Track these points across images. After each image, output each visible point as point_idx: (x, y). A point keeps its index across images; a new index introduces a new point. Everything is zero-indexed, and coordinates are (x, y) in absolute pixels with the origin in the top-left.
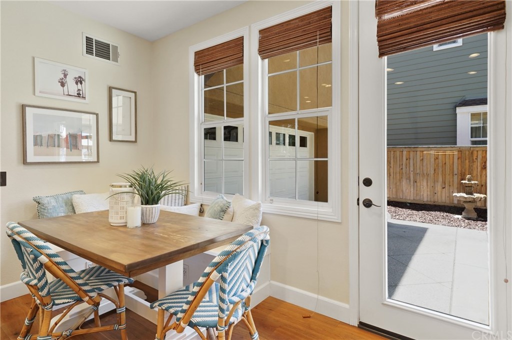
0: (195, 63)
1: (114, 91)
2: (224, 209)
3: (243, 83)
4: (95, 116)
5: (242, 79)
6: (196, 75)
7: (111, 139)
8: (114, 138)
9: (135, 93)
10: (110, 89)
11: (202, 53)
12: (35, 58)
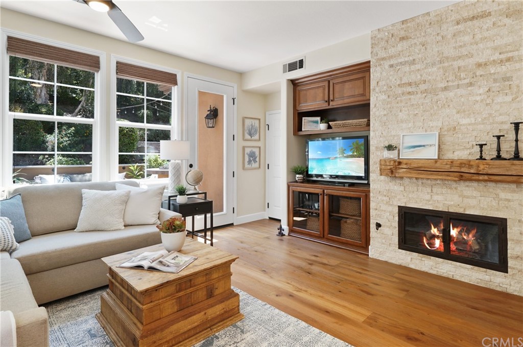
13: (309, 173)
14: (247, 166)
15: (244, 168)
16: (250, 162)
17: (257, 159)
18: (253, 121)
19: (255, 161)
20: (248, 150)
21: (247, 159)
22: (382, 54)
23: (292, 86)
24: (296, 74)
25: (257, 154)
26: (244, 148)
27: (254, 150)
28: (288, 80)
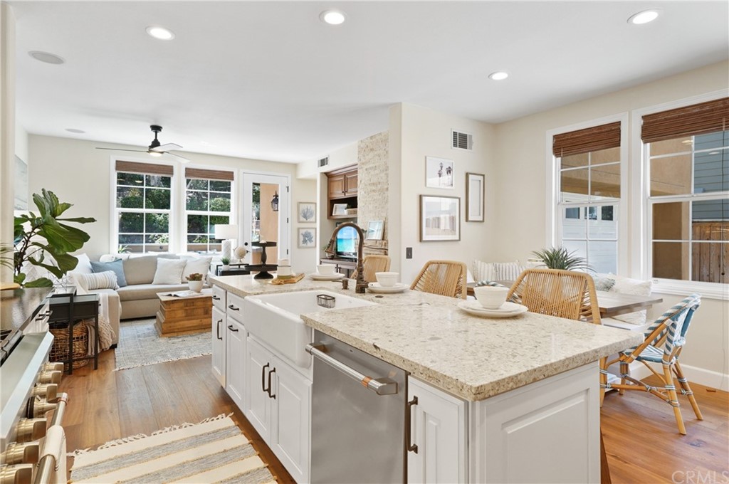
0: (554, 147)
1: (470, 176)
2: (609, 285)
3: (619, 164)
4: (458, 200)
5: (619, 160)
6: (554, 157)
7: (467, 220)
8: (470, 219)
9: (484, 176)
10: (467, 175)
11: (564, 137)
12: (427, 158)
13: (339, 251)
14: (301, 244)
15: (299, 247)
16: (305, 241)
17: (313, 239)
18: (309, 205)
19: (310, 240)
20: (303, 231)
21: (302, 238)
22: (363, 160)
23: (327, 177)
24: (326, 169)
25: (313, 234)
26: (299, 229)
27: (309, 231)
28: (322, 173)
